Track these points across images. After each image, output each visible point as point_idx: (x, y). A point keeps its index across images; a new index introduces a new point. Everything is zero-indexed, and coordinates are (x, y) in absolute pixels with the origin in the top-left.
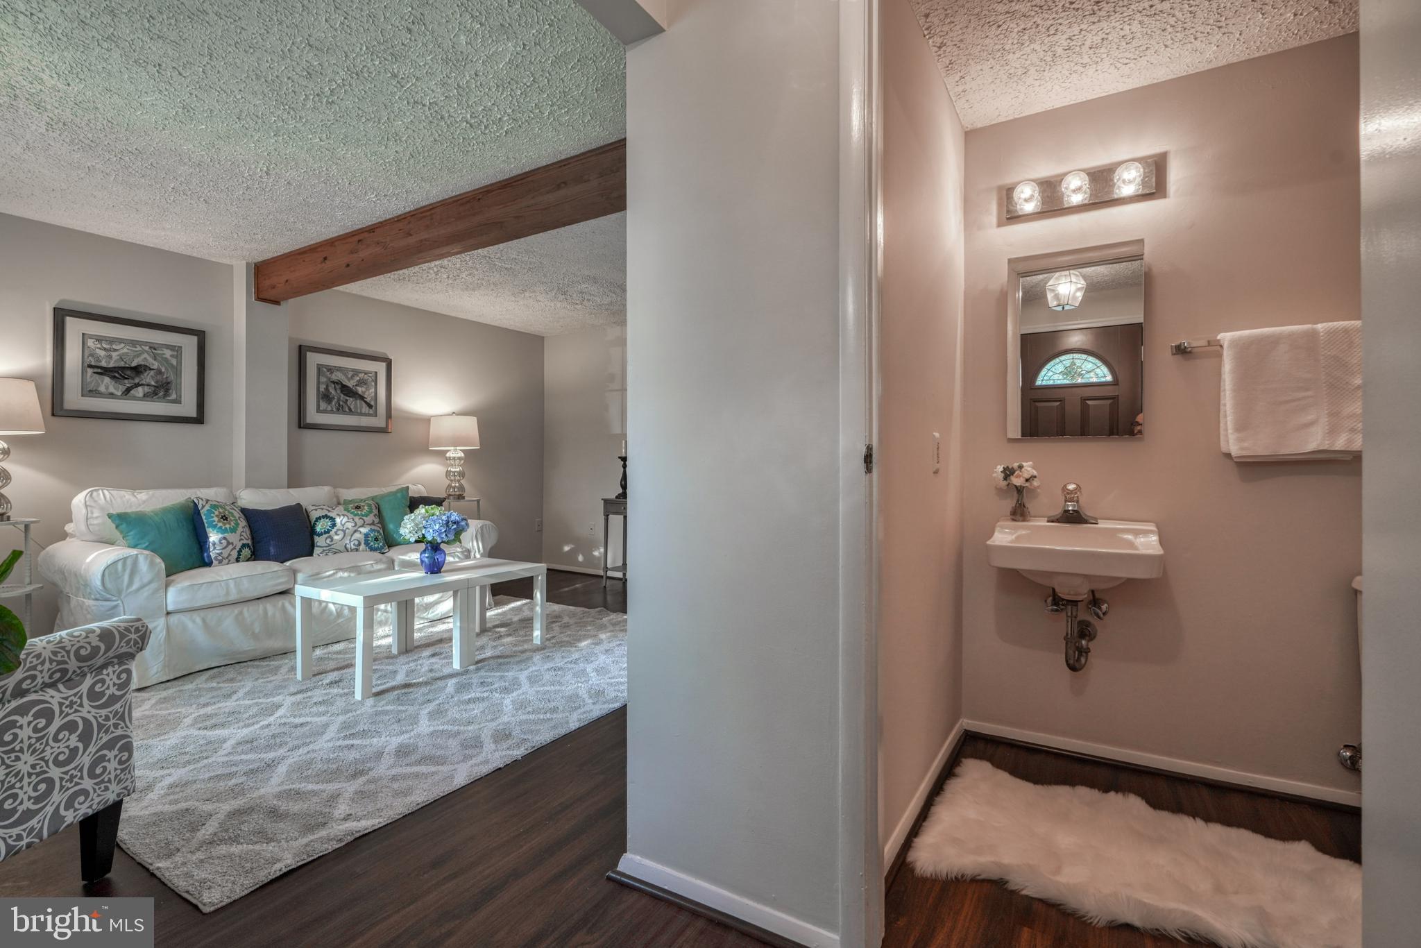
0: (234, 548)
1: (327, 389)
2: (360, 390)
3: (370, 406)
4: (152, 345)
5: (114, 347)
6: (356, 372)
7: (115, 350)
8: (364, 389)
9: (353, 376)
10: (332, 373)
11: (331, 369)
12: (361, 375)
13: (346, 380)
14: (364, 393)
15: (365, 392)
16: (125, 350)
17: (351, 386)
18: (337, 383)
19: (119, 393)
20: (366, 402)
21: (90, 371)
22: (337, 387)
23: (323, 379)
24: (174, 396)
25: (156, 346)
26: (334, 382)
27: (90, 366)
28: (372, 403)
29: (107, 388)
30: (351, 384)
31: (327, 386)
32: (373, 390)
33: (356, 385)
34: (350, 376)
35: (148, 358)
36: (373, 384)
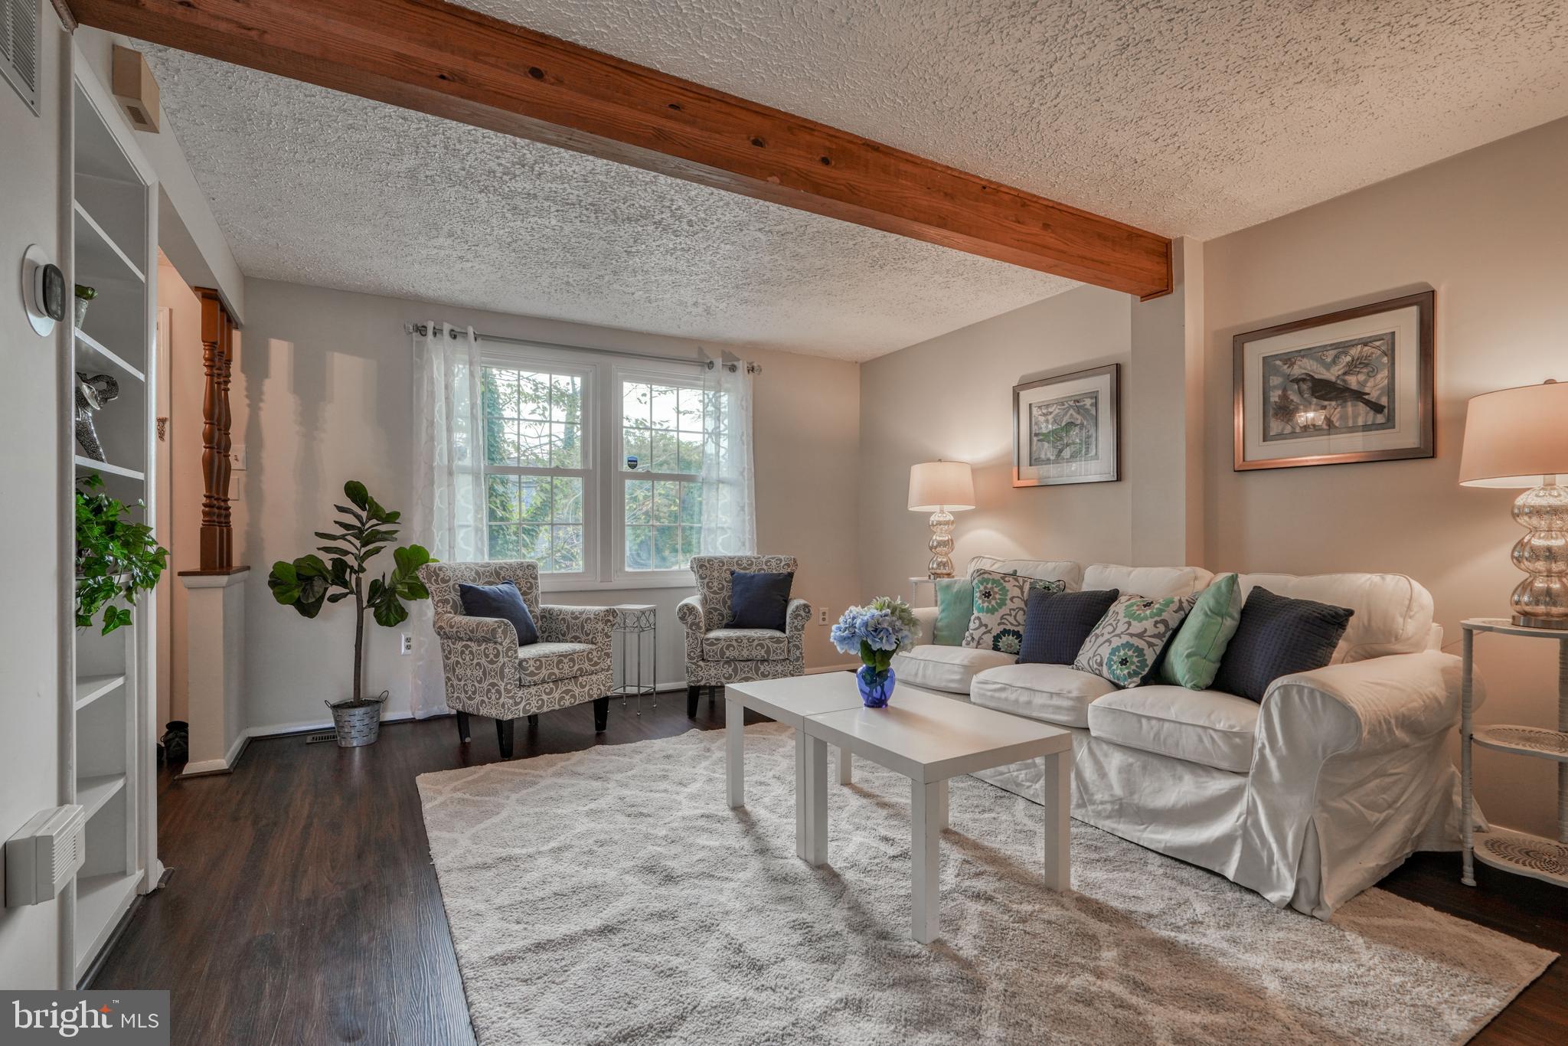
0: (989, 632)
1: (1284, 396)
2: (1353, 381)
3: (1377, 408)
4: (1073, 398)
5: (1050, 410)
6: (1343, 347)
7: (1051, 413)
8: (1362, 377)
9: (1337, 357)
10: (1292, 365)
11: (1289, 359)
12: (1355, 352)
13: (1322, 370)
14: (1363, 384)
15: (1366, 381)
16: (1057, 411)
17: (1333, 379)
18: (1303, 380)
19: (1052, 458)
20: (1368, 403)
21: (1035, 439)
22: (1304, 387)
23: (1275, 381)
24: (1093, 453)
25: (1077, 398)
26: (1297, 381)
27: (1036, 435)
28: (1384, 401)
29: (1046, 454)
30: (1332, 375)
31: (1285, 390)
32: (1385, 373)
33: (1345, 374)
34: (1329, 360)
35: (1074, 413)
36: (1385, 360)
